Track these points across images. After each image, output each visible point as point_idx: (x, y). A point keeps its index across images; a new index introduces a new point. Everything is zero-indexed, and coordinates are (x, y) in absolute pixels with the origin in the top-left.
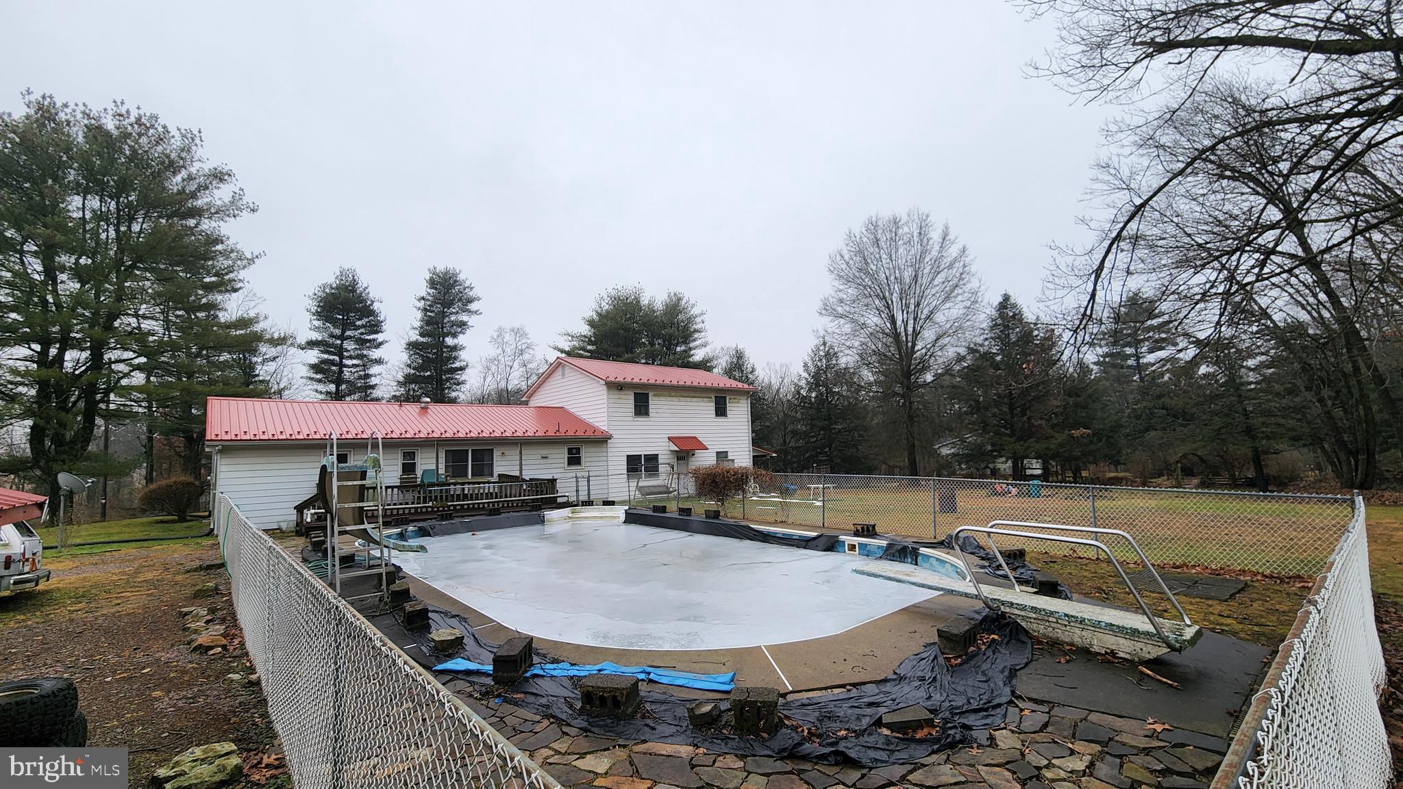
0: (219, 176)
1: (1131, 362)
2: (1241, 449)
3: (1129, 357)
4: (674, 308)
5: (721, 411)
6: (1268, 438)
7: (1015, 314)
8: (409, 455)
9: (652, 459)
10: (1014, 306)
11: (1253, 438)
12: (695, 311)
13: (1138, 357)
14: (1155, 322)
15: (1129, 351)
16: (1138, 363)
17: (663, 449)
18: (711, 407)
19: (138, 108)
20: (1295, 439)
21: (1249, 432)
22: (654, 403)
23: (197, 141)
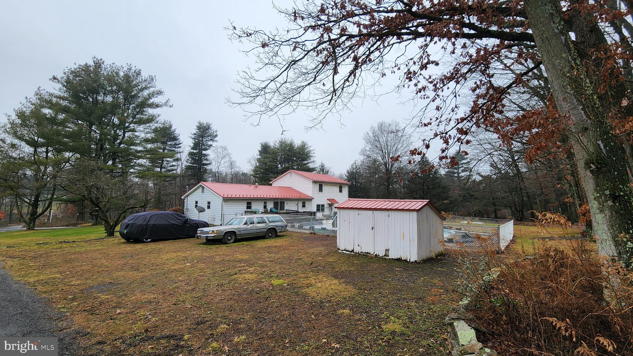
0: (160, 93)
1: (456, 175)
2: (491, 209)
3: (455, 173)
4: (303, 147)
5: (341, 191)
6: (499, 206)
7: (426, 161)
8: (265, 203)
9: (323, 206)
10: (426, 158)
11: (495, 206)
12: (311, 149)
13: (459, 173)
14: (465, 161)
15: (456, 171)
16: (459, 175)
17: (326, 203)
18: (338, 189)
19: (135, 67)
20: (505, 207)
21: (494, 204)
22: (325, 188)
23: (154, 80)
